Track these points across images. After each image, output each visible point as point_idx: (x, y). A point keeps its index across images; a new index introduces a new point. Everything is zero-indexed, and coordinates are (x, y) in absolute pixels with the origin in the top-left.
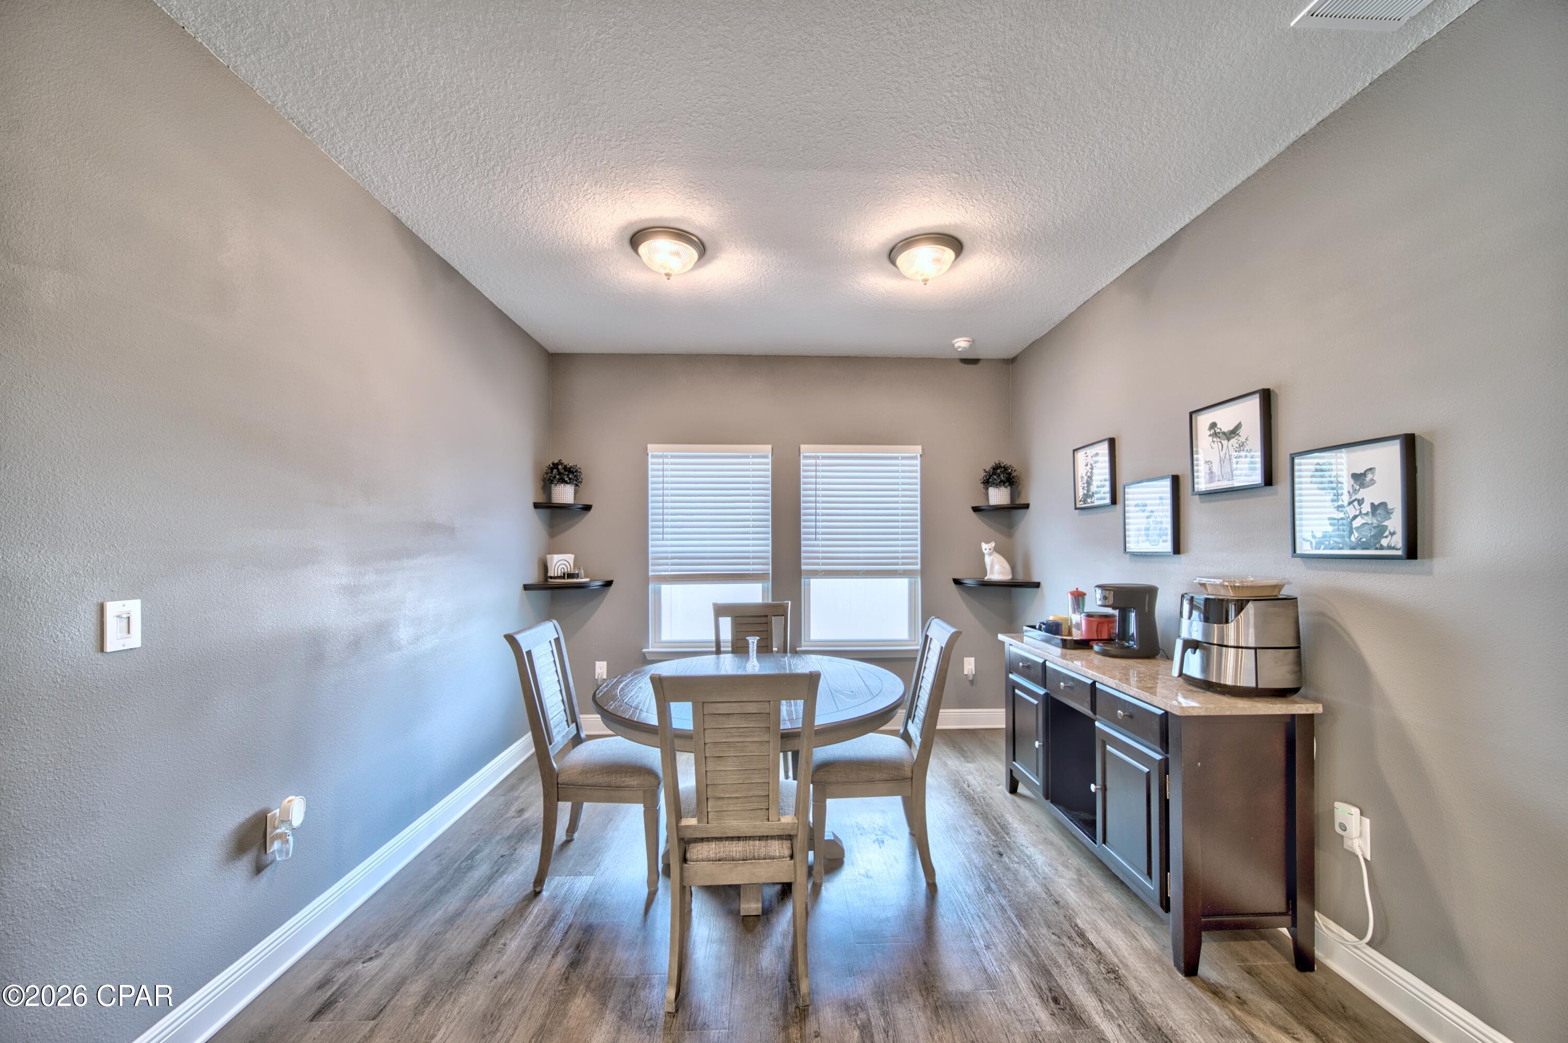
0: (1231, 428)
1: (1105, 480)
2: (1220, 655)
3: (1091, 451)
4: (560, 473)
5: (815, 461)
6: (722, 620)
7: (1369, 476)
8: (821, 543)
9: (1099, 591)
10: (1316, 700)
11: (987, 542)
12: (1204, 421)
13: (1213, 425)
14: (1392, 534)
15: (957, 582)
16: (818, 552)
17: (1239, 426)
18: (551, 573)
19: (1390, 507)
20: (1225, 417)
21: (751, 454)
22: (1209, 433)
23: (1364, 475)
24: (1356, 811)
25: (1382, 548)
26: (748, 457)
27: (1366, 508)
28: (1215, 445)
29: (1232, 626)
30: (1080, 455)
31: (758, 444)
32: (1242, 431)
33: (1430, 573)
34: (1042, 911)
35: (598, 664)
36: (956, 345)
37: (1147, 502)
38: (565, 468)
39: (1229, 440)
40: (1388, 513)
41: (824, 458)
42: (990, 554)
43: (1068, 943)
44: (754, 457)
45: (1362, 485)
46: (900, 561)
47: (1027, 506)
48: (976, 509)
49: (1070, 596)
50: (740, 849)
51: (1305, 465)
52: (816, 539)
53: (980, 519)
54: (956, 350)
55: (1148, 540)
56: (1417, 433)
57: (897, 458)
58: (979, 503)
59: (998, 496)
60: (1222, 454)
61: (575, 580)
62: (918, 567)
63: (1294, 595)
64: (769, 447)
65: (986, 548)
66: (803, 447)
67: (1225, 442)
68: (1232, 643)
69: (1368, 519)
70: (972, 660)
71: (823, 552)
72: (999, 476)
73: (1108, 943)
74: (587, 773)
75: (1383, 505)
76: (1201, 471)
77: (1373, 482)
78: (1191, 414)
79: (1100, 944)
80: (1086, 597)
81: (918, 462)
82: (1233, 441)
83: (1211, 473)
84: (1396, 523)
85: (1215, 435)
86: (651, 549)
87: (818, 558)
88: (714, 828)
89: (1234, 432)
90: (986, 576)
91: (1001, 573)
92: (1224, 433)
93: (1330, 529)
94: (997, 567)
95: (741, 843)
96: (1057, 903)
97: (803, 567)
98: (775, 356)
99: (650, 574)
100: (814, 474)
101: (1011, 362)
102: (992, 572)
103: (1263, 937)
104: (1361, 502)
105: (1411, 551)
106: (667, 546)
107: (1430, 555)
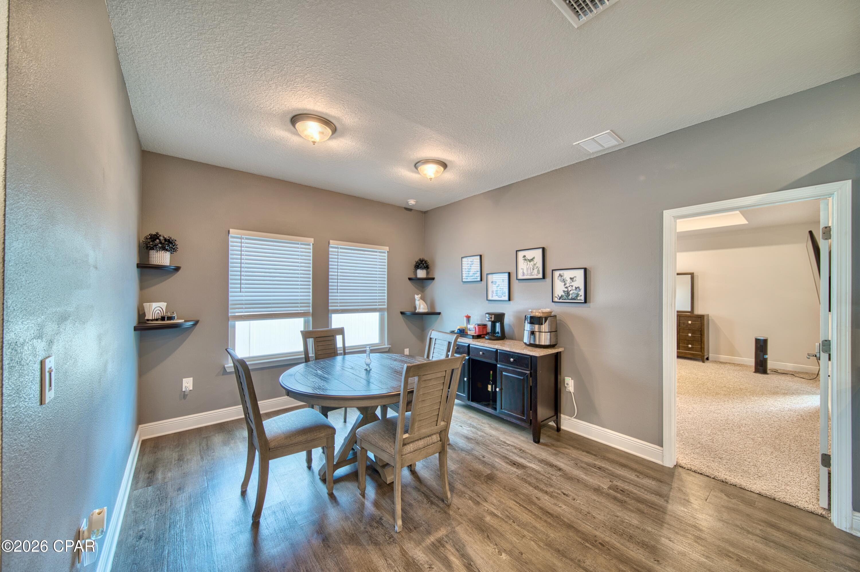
0: (531, 258)
1: (477, 271)
2: (540, 335)
3: (470, 259)
4: (161, 243)
5: (337, 250)
6: (308, 340)
7: (575, 279)
8: (339, 294)
9: (487, 315)
10: (562, 347)
11: (418, 295)
12: (521, 254)
13: (524, 256)
14: (581, 296)
15: (402, 313)
16: (337, 300)
17: (534, 258)
18: (149, 316)
19: (580, 288)
20: (529, 254)
21: (300, 243)
22: (523, 259)
23: (573, 278)
24: (570, 378)
25: (578, 300)
26: (298, 244)
27: (574, 288)
28: (525, 263)
29: (543, 326)
30: (464, 260)
31: (304, 237)
32: (535, 260)
33: (590, 307)
34: (489, 440)
35: (185, 380)
36: (409, 202)
37: (497, 281)
38: (165, 240)
39: (530, 262)
40: (580, 290)
41: (341, 248)
42: (419, 300)
43: (504, 447)
44: (301, 244)
45: (573, 281)
46: (377, 304)
47: (433, 279)
48: (410, 279)
49: (465, 318)
50: (423, 443)
51: (557, 274)
52: (337, 293)
53: (413, 285)
54: (408, 204)
55: (497, 295)
56: (587, 267)
57: (376, 252)
58: (412, 276)
59: (421, 274)
60: (528, 267)
61: (172, 322)
62: (386, 307)
63: (556, 314)
64: (312, 240)
65: (416, 296)
66: (331, 241)
67: (529, 263)
68: (544, 331)
69: (574, 291)
70: (408, 349)
71: (340, 299)
72: (423, 264)
73: (513, 442)
74: (290, 437)
75: (579, 287)
76: (520, 272)
77: (576, 280)
78: (517, 251)
79: (512, 444)
80: (471, 318)
81: (386, 255)
82: (532, 263)
83: (523, 273)
84: (582, 293)
85: (525, 260)
86: (230, 298)
87: (337, 303)
88: (416, 435)
89: (532, 260)
90: (416, 310)
91: (424, 309)
92: (528, 260)
93: (563, 294)
94: (422, 306)
95: (422, 440)
96: (491, 436)
97: (330, 308)
98: (322, 189)
99: (230, 315)
100: (337, 257)
101: (425, 213)
102: (419, 308)
103: (545, 427)
104: (572, 286)
105: (586, 302)
106: (242, 296)
107: (590, 302)
